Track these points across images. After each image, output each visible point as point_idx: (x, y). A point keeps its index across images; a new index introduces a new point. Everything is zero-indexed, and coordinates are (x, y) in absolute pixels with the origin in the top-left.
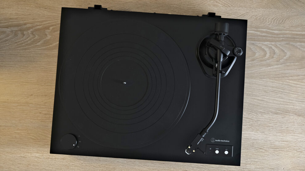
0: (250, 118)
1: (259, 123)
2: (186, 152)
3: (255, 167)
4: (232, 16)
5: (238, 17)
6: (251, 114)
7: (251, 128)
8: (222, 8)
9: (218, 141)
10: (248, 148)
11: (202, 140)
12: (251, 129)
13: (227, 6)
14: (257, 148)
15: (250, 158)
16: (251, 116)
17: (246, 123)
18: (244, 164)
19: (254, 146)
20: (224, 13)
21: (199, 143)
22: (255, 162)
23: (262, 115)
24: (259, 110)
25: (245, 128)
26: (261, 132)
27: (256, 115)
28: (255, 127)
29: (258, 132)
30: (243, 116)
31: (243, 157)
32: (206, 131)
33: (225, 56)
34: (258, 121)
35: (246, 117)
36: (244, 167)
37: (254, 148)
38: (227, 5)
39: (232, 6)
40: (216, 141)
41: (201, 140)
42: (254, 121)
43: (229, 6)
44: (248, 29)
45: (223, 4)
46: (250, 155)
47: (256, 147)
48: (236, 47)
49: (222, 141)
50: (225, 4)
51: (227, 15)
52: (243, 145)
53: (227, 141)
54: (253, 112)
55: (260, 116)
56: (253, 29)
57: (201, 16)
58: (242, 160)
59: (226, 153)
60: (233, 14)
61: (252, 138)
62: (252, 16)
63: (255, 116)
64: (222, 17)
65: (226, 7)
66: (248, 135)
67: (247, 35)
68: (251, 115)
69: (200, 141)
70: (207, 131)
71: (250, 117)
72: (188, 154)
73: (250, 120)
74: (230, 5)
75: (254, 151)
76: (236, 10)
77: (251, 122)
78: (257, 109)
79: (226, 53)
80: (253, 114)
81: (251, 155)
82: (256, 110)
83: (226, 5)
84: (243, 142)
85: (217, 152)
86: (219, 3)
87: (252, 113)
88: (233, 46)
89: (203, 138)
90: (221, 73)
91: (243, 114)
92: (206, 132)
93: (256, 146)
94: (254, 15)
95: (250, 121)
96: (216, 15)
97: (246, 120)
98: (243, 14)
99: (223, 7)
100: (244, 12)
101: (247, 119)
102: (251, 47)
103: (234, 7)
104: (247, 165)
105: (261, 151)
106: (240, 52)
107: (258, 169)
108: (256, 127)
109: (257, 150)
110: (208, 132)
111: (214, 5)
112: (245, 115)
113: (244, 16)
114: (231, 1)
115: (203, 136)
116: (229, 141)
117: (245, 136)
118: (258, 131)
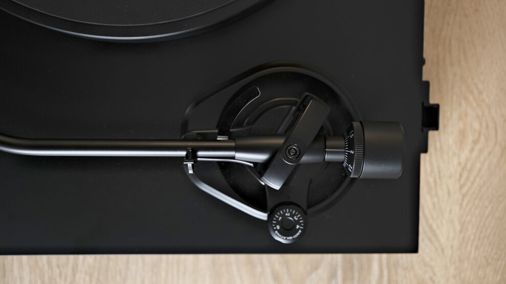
4: (428, 198)
5: (427, 221)
8: (456, 161)
13: (463, 180)
20: (436, 170)
33: (261, 169)
38: (468, 178)
39: (464, 196)
43: (461, 187)
44: (384, 256)
45: (469, 166)
48: (304, 213)
50: (470, 171)
51: (431, 180)
56: (385, 273)
57: (425, 78)
60: (436, 200)
62: (431, 267)
64: (423, 156)
65: (461, 176)
66: (16, 273)
67: (364, 257)
74: (465, 189)
76: (451, 211)
79: (268, 171)
83: (465, 175)
86: (472, 150)
88: (309, 206)
90: (187, 158)
94: (434, 273)
96: (432, 134)
98: (436, 236)
99: (459, 164)
100: (443, 240)
102: (320, 271)
103: (461, 205)
106: (285, 232)
111: (463, 134)
113: (430, 239)
114: (480, 190)
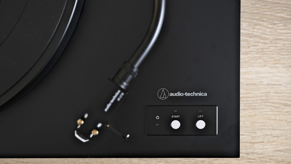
0: (258, 34)
1: (278, 45)
2: (77, 136)
3: (274, 149)
6: (259, 25)
7: (260, 58)
9: (176, 94)
10: (255, 106)
11: (118, 96)
12: (261, 60)
14: (277, 105)
15: (262, 129)
16: (259, 29)
17: (249, 47)
18: (249, 144)
19: (271, 101)
21: (109, 106)
22: (274, 137)
23: (285, 25)
24: (278, 14)
25: (247, 60)
26: (285, 67)
27: (270, 26)
28: (271, 56)
29: (277, 68)
30: (241, 31)
31: (246, 127)
32: (132, 71)
34: (277, 42)
35: (248, 34)
36: (250, 151)
37: (271, 106)
40: (172, 94)
41: (114, 97)
42: (268, 42)
46: (262, 123)
47: (274, 103)
49: (187, 94)
52: (244, 99)
53: (200, 94)
54: (263, 21)
55: (281, 29)
58: (243, 135)
59: (201, 125)
61: (266, 83)
63: (268, 30)
68: (259, 27)
69: (112, 101)
70: (135, 70)
71: (257, 32)
72: (84, 141)
73: (258, 40)
75: (270, 113)
77: (260, 44)
78: (273, 13)
80: (265, 24)
81: (263, 121)
82: (271, 15)
84: (243, 94)
85: (176, 125)
87: (262, 23)
89: (122, 90)
91: (241, 27)
92: (130, 72)
93: (274, 101)
95: (259, 42)
97: (247, 41)
101: (251, 37)
104: (256, 145)
105: (286, 110)
107: (281, 153)
108: (274, 56)
109: (279, 110)
110: (138, 72)
112: (245, 30)
115: (123, 87)
116: (206, 94)
117: (248, 79)
118: (277, 65)
